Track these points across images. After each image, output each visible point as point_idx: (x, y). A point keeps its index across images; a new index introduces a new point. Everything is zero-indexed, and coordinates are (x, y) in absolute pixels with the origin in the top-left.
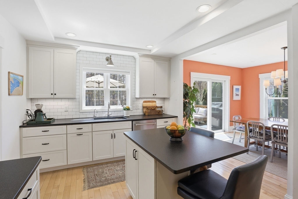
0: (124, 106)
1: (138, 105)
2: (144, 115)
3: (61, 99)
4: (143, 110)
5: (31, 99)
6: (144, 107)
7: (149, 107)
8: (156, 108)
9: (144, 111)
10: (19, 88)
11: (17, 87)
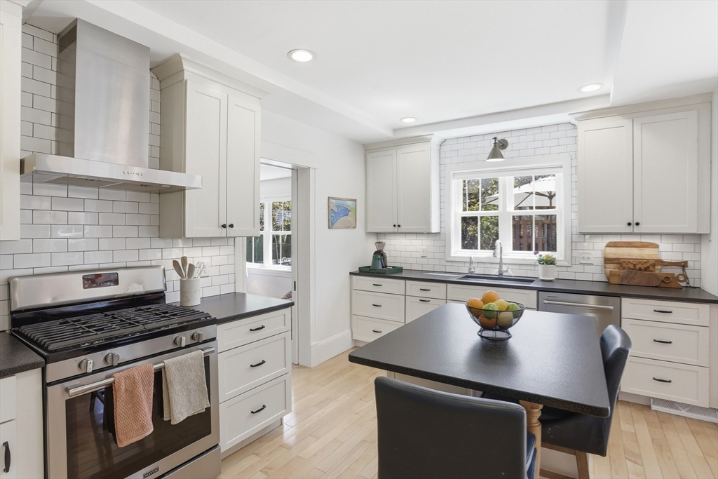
0: (540, 253)
1: (589, 254)
2: (608, 283)
3: (417, 233)
4: (605, 268)
5: (377, 233)
6: (607, 261)
7: (628, 261)
8: (654, 265)
9: (608, 270)
10: (349, 218)
11: (345, 217)
